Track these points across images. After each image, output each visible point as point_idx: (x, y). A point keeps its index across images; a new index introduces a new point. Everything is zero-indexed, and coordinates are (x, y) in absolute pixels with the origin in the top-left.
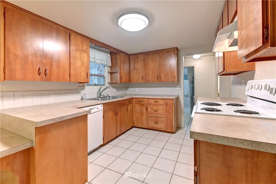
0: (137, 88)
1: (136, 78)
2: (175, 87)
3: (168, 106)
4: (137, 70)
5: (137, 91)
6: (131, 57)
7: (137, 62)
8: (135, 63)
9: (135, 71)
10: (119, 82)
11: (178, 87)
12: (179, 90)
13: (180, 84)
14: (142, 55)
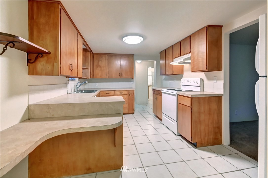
0: (97, 83)
1: (100, 74)
2: (130, 82)
3: (130, 95)
4: (100, 67)
5: (97, 85)
6: (95, 56)
7: (101, 61)
8: (99, 61)
9: (98, 68)
10: (89, 78)
11: (132, 82)
12: (133, 84)
13: (133, 80)
14: (106, 56)
